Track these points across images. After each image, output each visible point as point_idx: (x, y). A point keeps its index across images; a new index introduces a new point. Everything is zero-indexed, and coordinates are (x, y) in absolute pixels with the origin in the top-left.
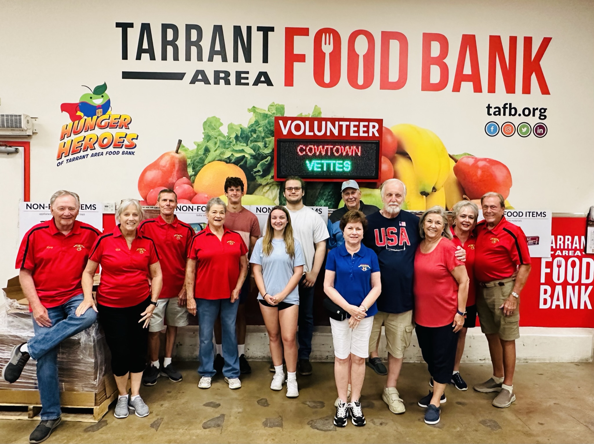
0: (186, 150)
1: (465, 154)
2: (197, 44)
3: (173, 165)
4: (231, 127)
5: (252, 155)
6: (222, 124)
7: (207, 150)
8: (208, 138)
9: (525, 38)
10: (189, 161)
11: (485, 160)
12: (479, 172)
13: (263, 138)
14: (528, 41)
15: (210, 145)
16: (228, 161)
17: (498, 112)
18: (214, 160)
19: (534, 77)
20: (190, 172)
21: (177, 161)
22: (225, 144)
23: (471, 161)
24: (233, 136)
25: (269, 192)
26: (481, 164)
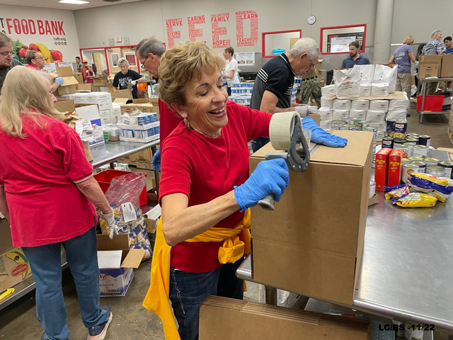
9: (58, 22)
12: (56, 54)
17: (56, 40)
23: (53, 51)
26: (55, 52)
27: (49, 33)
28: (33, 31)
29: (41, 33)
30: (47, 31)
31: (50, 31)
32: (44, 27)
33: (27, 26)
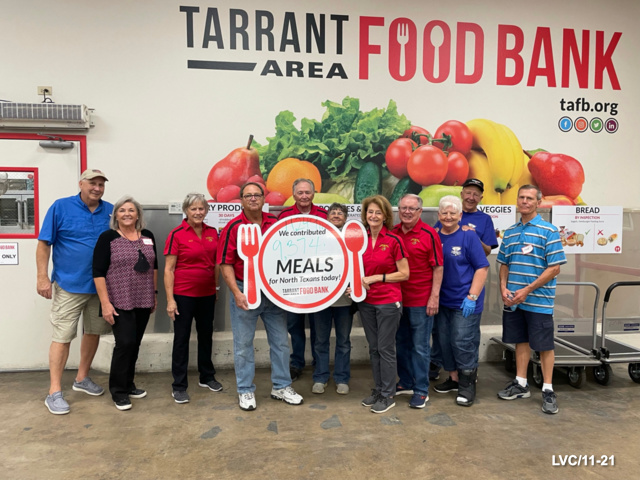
0: (258, 146)
1: (539, 150)
2: (268, 32)
3: (244, 162)
4: (304, 122)
5: (325, 152)
6: (295, 119)
7: (280, 147)
8: (281, 133)
9: (597, 32)
10: (261, 158)
11: (558, 155)
12: (553, 168)
13: (338, 134)
14: (600, 35)
15: (283, 141)
16: (302, 158)
17: (571, 108)
18: (287, 157)
19: (605, 72)
20: (263, 169)
21: (248, 158)
22: (299, 140)
23: (544, 157)
24: (307, 131)
25: (344, 190)
26: (554, 160)
27: (541, 80)
28: (469, 70)
29: (502, 80)
30: (535, 72)
31: (549, 72)
32: (526, 54)
33: (445, 49)
